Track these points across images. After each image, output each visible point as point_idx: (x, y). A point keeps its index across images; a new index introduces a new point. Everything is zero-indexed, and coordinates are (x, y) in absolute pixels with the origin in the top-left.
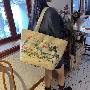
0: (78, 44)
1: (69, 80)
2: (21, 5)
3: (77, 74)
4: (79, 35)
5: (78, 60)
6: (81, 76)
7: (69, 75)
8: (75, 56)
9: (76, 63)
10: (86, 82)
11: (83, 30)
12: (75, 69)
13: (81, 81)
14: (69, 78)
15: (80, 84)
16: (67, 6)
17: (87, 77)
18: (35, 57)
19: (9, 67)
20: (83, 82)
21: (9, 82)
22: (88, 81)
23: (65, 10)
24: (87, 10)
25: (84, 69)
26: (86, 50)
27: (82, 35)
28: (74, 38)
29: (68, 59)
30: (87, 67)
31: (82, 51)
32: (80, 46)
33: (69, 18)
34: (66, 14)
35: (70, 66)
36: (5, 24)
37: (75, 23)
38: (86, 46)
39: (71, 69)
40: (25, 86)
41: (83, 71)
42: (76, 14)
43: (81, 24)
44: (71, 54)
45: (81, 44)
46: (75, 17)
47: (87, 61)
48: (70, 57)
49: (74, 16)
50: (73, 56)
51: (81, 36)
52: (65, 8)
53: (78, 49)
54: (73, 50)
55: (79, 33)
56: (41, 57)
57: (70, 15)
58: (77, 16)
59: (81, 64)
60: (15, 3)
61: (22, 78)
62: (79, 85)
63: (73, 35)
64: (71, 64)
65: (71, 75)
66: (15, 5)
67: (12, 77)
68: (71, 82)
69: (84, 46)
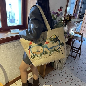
1: (51, 78)
3: (60, 73)
4: (68, 38)
5: (63, 60)
6: (62, 76)
7: (51, 73)
9: (60, 63)
10: (66, 82)
11: (72, 33)
12: (58, 68)
13: (61, 80)
14: (51, 75)
15: (60, 83)
16: (61, 8)
17: (67, 77)
18: (45, 55)
20: (63, 82)
22: (68, 82)
23: (58, 11)
24: (80, 15)
25: (67, 70)
26: (72, 51)
27: (71, 37)
30: (70, 68)
31: (68, 52)
32: (67, 48)
33: (61, 19)
34: (58, 15)
37: (65, 25)
38: (73, 48)
41: (66, 71)
42: (68, 17)
46: (67, 20)
47: (71, 62)
49: (66, 18)
51: (69, 38)
52: (58, 9)
55: (67, 36)
56: (50, 53)
57: (63, 17)
58: (69, 19)
59: (65, 64)
62: (58, 84)
64: (55, 63)
65: (54, 73)
68: (52, 80)
69: (71, 48)
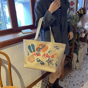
0: (81, 43)
1: (71, 80)
2: (24, 4)
3: (79, 74)
5: (80, 59)
6: (83, 76)
7: (70, 75)
8: (77, 54)
9: (78, 62)
12: (77, 68)
13: (83, 82)
14: (70, 77)
15: (82, 84)
19: (7, 60)
21: (6, 77)
25: (86, 70)
28: (78, 35)
29: (71, 58)
31: (85, 50)
32: (84, 45)
34: (71, 9)
35: (72, 65)
36: (8, 21)
39: (73, 68)
40: (23, 83)
43: (86, 22)
44: (74, 52)
45: (84, 43)
48: (73, 55)
49: (80, 12)
50: (76, 54)
53: (81, 48)
54: (76, 49)
57: (75, 12)
59: (83, 64)
60: (19, 1)
61: (21, 74)
62: (81, 86)
63: (77, 32)
64: (73, 63)
65: (73, 74)
66: (19, 3)
67: (9, 71)
68: (73, 82)
